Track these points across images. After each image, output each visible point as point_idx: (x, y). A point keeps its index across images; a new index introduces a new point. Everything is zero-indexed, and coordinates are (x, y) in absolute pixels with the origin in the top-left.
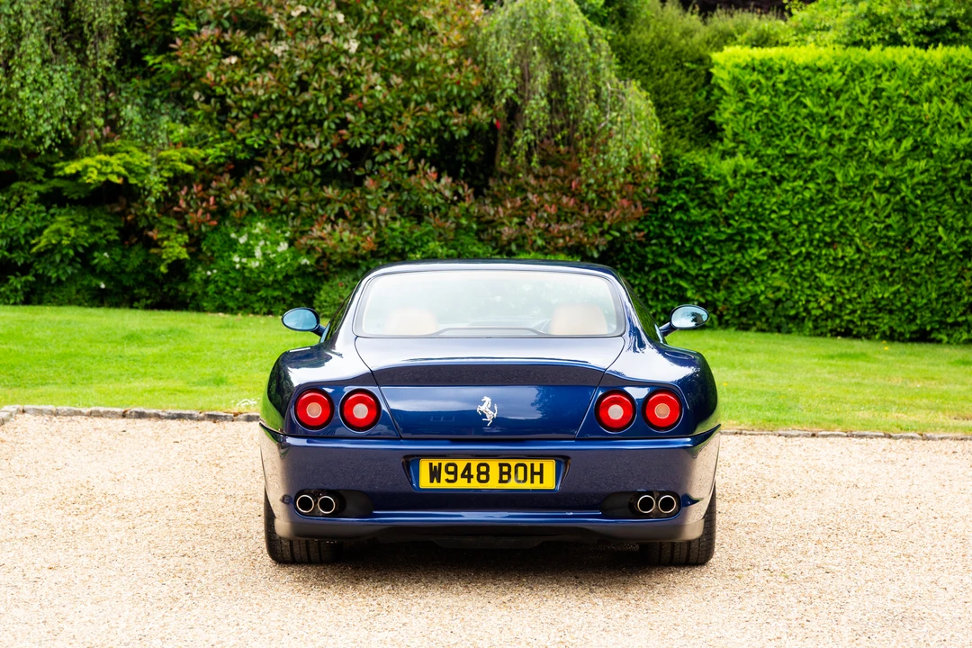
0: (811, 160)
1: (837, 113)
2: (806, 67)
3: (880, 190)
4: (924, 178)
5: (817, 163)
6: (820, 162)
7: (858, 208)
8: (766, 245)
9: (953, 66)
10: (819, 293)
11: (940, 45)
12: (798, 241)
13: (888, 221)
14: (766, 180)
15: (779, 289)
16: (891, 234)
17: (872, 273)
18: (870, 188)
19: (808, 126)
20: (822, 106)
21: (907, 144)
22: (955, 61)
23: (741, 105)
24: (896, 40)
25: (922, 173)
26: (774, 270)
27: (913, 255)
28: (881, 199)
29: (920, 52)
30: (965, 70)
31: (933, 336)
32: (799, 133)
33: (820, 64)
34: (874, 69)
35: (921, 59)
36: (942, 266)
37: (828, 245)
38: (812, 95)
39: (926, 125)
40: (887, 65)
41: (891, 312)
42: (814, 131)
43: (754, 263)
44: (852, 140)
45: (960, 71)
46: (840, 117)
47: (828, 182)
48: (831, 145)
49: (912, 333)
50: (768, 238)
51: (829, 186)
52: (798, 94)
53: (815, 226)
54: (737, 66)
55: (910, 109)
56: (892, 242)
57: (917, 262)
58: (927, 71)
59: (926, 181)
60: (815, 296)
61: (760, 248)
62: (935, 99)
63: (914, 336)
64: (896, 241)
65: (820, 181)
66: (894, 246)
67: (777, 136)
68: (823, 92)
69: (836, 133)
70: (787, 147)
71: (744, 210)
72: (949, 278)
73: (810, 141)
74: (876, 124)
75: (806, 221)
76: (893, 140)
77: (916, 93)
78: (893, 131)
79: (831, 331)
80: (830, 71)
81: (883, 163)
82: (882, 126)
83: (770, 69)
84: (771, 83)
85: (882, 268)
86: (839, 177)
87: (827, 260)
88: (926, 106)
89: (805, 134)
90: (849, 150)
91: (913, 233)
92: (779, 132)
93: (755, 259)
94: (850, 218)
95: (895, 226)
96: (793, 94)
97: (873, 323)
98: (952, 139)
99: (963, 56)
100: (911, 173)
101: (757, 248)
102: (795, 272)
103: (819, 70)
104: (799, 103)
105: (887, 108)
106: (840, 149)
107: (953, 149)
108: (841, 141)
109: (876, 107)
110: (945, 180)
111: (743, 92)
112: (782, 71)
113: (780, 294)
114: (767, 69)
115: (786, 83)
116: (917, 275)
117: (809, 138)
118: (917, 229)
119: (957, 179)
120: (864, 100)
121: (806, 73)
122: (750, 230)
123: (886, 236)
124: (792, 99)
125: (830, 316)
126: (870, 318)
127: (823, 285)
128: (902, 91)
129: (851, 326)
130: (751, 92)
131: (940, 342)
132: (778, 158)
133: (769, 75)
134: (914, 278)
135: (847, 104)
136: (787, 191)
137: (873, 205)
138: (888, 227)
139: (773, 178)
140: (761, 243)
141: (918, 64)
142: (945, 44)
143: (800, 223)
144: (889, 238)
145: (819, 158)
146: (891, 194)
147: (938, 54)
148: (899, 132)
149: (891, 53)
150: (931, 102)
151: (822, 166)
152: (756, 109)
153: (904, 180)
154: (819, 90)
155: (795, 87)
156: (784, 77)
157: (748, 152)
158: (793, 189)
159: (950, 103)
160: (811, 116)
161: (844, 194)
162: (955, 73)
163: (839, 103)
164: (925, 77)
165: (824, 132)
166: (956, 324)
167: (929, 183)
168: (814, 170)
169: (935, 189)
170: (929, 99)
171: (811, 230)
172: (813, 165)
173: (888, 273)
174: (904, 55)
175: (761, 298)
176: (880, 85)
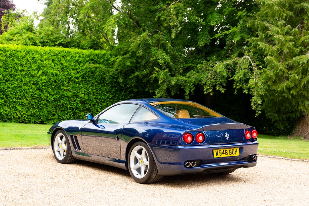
0: (16, 75)
1: (23, 63)
2: (14, 50)
3: (33, 84)
4: (45, 81)
5: (18, 76)
6: (19, 76)
7: (28, 89)
8: (3, 99)
9: (51, 52)
10: (17, 112)
11: (47, 46)
12: (12, 97)
13: (36, 92)
14: (4, 81)
15: (6, 111)
16: (36, 96)
17: (30, 106)
18: (31, 84)
19: (16, 66)
20: (19, 61)
21: (41, 72)
22: (51, 51)
24: (35, 44)
25: (44, 80)
26: (5, 106)
27: (41, 101)
28: (33, 86)
29: (42, 48)
30: (54, 53)
31: (44, 122)
32: (13, 68)
33: (18, 50)
34: (32, 52)
35: (43, 50)
36: (48, 104)
37: (20, 99)
38: (16, 58)
39: (45, 67)
40: (35, 51)
41: (34, 117)
42: (17, 67)
44: (27, 70)
45: (53, 53)
46: (23, 64)
47: (21, 82)
48: (21, 72)
49: (39, 122)
50: (5, 97)
51: (21, 83)
52: (12, 58)
53: (17, 93)
55: (41, 63)
56: (36, 98)
57: (42, 103)
58: (45, 53)
59: (45, 82)
60: (15, 113)
61: (2, 100)
62: (47, 61)
63: (40, 123)
64: (37, 97)
65: (18, 81)
66: (36, 99)
68: (20, 57)
69: (23, 69)
70: (10, 72)
72: (49, 107)
73: (16, 70)
74: (33, 66)
75: (14, 92)
76: (37, 71)
77: (42, 59)
78: (37, 69)
79: (18, 122)
80: (21, 52)
81: (34, 77)
82: (34, 67)
83: (5, 50)
84: (5, 54)
85: (33, 105)
86: (23, 80)
87: (19, 103)
88: (45, 62)
89: (15, 68)
90: (26, 73)
91: (41, 96)
92: (8, 68)
94: (25, 91)
95: (37, 93)
96: (11, 58)
97: (29, 119)
98: (52, 71)
99: (53, 49)
100: (41, 80)
102: (11, 106)
103: (18, 51)
104: (13, 60)
105: (35, 62)
106: (24, 73)
107: (52, 74)
108: (23, 71)
109: (32, 62)
110: (49, 81)
112: (8, 51)
113: (8, 112)
115: (9, 54)
116: (41, 106)
117: (15, 69)
118: (43, 94)
119: (53, 82)
120: (30, 59)
121: (15, 52)
123: (34, 96)
125: (19, 118)
126: (29, 118)
127: (18, 109)
128: (39, 58)
129: (24, 121)
131: (46, 124)
132: (8, 75)
133: (5, 52)
134: (41, 107)
135: (25, 61)
136: (9, 84)
137: (31, 88)
138: (36, 94)
139: (6, 80)
141: (43, 51)
142: (49, 46)
143: (13, 93)
144: (35, 97)
145: (18, 75)
146: (36, 85)
147: (47, 48)
148: (39, 69)
149: (35, 48)
150: (46, 61)
151: (19, 77)
152: (2, 61)
153: (39, 81)
154: (18, 57)
155: (12, 55)
156: (9, 53)
158: (11, 83)
159: (51, 62)
160: (16, 64)
161: (24, 85)
163: (23, 61)
164: (44, 54)
165: (20, 68)
166: (51, 119)
167: (46, 82)
168: (17, 78)
169: (47, 84)
170: (46, 60)
171: (16, 95)
172: (17, 77)
173: (35, 106)
174: (39, 48)
175: (2, 113)
176: (34, 56)
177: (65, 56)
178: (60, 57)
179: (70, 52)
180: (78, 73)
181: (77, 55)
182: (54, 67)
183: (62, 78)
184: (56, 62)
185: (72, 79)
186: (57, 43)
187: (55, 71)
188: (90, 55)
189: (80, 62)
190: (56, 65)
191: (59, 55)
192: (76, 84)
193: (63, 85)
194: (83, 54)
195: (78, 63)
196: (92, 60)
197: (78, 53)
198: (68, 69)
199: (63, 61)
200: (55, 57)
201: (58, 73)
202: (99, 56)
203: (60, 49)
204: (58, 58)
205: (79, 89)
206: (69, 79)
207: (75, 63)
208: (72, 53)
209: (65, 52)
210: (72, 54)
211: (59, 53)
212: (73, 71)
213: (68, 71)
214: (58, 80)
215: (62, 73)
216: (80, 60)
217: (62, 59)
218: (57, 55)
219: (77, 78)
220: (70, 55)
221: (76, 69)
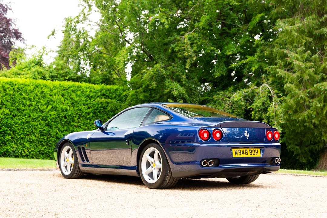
0: (24, 110)
1: (31, 97)
2: (22, 84)
3: (42, 120)
4: (54, 116)
6: (26, 111)
7: (36, 125)
8: (10, 135)
10: (25, 149)
11: (57, 80)
12: (20, 134)
13: (45, 128)
14: (11, 116)
15: (13, 148)
16: (45, 132)
17: (38, 143)
18: (39, 119)
19: (23, 101)
20: (27, 95)
21: (50, 107)
22: (61, 85)
23: (4, 94)
24: (44, 78)
26: (12, 142)
27: (50, 138)
28: (42, 122)
29: (52, 82)
30: (64, 87)
32: (21, 102)
33: (27, 83)
34: (41, 86)
35: (52, 84)
37: (28, 135)
38: (24, 92)
39: (55, 102)
40: (44, 85)
41: (43, 154)
42: (25, 102)
43: (8, 140)
44: (35, 105)
45: (63, 88)
46: (32, 99)
48: (29, 106)
50: (12, 133)
51: (29, 118)
52: (20, 92)
53: (25, 129)
54: (4, 82)
55: (50, 97)
56: (45, 134)
57: (51, 140)
58: (55, 87)
60: (23, 150)
61: (9, 136)
62: (57, 95)
64: (46, 134)
65: (26, 116)
66: (45, 136)
67: (14, 103)
68: (28, 91)
69: (31, 103)
70: (18, 107)
71: (5, 124)
73: (24, 105)
74: (41, 101)
76: (46, 106)
77: (52, 93)
78: (46, 104)
80: (29, 86)
81: (43, 112)
82: (43, 101)
83: (13, 84)
84: (13, 88)
85: (41, 142)
86: (32, 115)
87: (27, 139)
88: (54, 97)
89: (23, 103)
90: (34, 108)
91: (50, 132)
93: (8, 139)
94: (34, 127)
95: (46, 130)
96: (19, 92)
98: (61, 106)
99: (63, 84)
100: (51, 115)
101: (8, 135)
102: (18, 143)
103: (26, 85)
104: (21, 94)
105: (44, 96)
106: (32, 108)
107: (62, 109)
108: (32, 105)
109: (41, 96)
110: (59, 117)
111: (5, 90)
112: (16, 85)
113: (15, 149)
114: (12, 84)
115: (17, 88)
116: (50, 143)
118: (52, 131)
119: (62, 117)
120: (38, 94)
121: (23, 86)
122: (7, 130)
123: (43, 133)
124: (19, 93)
127: (26, 146)
128: (48, 92)
130: (7, 90)
132: (15, 109)
133: (12, 86)
135: (34, 95)
137: (40, 124)
138: (44, 130)
139: (13, 115)
140: (9, 134)
142: (59, 80)
143: (21, 128)
144: (44, 133)
145: (26, 110)
146: (44, 121)
147: (57, 83)
148: (48, 103)
149: (45, 82)
151: (27, 112)
152: (9, 95)
153: (48, 117)
154: (27, 91)
155: (19, 89)
156: (17, 86)
157: (6, 108)
158: (18, 119)
159: (60, 97)
160: (24, 98)
161: (33, 120)
162: (62, 88)
163: (32, 95)
164: (54, 89)
165: (28, 103)
169: (56, 119)
170: (55, 95)
171: (23, 131)
172: (25, 112)
173: (43, 143)
174: (49, 83)
175: (9, 150)
176: (43, 90)
177: (75, 90)
178: (70, 91)
179: (81, 87)
180: (89, 108)
181: (88, 90)
182: (64, 102)
183: (72, 114)
184: (66, 97)
185: (83, 114)
186: (67, 78)
187: (65, 106)
188: (102, 90)
189: (92, 97)
190: (65, 99)
191: (70, 89)
192: (87, 120)
193: (74, 121)
194: (94, 89)
195: (89, 98)
196: (104, 95)
197: (89, 88)
198: (78, 104)
199: (73, 96)
200: (65, 91)
201: (68, 108)
202: (111, 91)
203: (70, 83)
204: (68, 93)
205: (91, 126)
206: (79, 114)
207: (86, 97)
208: (83, 87)
209: (76, 87)
210: (82, 89)
211: (69, 88)
212: (84, 106)
213: (78, 106)
214: (68, 115)
215: (72, 108)
216: (91, 95)
217: (72, 93)
218: (67, 89)
219: (89, 114)
220: (81, 89)
221: (87, 105)
